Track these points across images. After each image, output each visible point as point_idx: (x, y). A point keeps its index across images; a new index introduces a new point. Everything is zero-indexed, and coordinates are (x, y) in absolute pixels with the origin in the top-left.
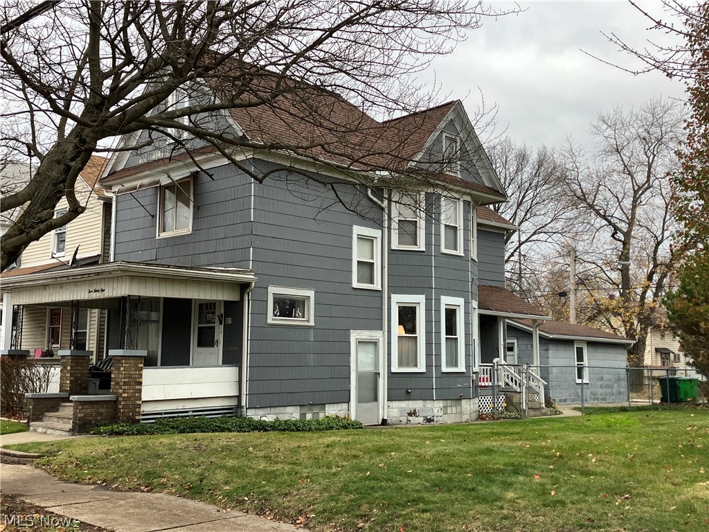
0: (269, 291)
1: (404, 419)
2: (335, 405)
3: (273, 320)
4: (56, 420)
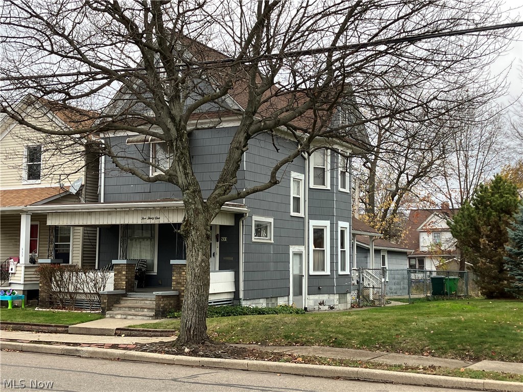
0: (253, 219)
1: (317, 307)
2: (282, 298)
3: (255, 239)
4: (127, 309)
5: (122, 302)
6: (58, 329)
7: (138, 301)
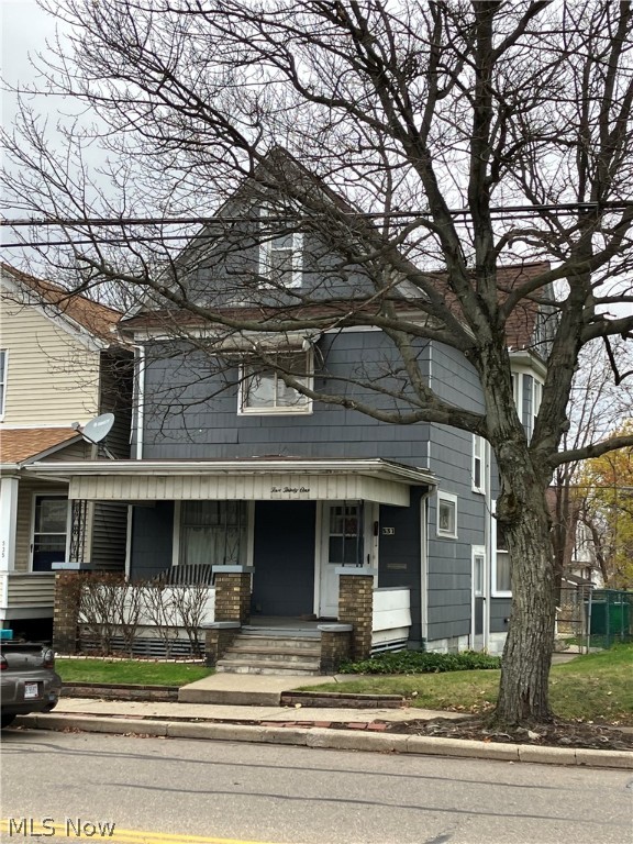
0: (438, 496)
2: (463, 638)
3: (440, 531)
4: (254, 657)
5: (237, 643)
6: (154, 693)
7: (270, 642)
